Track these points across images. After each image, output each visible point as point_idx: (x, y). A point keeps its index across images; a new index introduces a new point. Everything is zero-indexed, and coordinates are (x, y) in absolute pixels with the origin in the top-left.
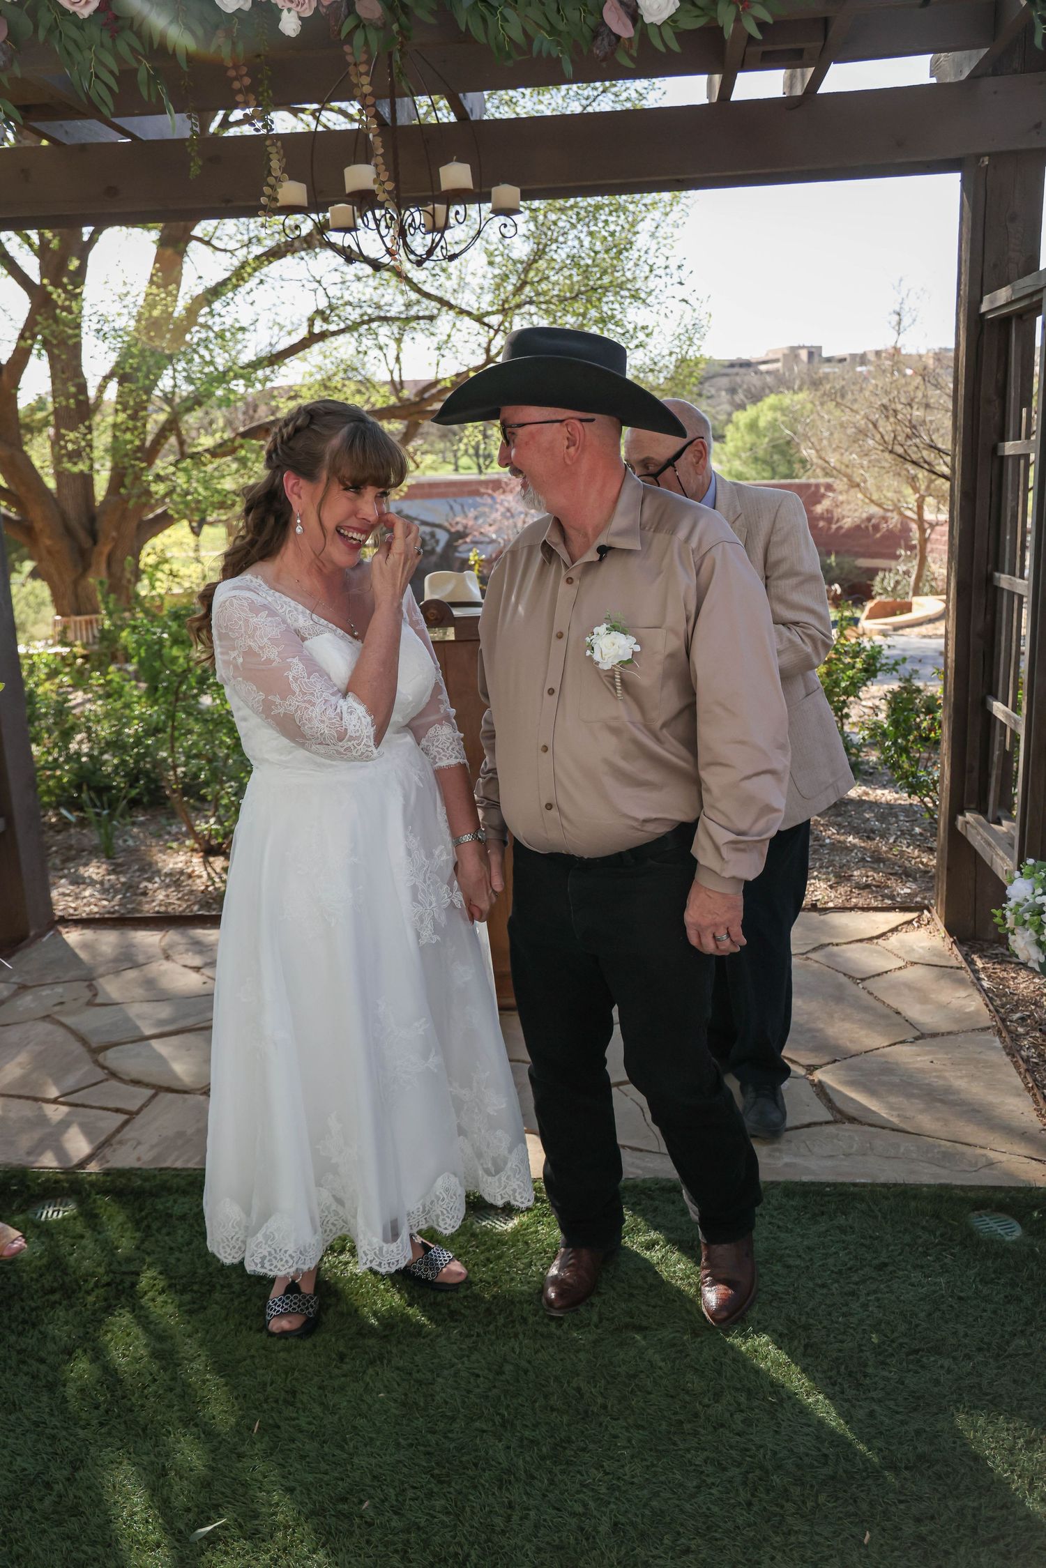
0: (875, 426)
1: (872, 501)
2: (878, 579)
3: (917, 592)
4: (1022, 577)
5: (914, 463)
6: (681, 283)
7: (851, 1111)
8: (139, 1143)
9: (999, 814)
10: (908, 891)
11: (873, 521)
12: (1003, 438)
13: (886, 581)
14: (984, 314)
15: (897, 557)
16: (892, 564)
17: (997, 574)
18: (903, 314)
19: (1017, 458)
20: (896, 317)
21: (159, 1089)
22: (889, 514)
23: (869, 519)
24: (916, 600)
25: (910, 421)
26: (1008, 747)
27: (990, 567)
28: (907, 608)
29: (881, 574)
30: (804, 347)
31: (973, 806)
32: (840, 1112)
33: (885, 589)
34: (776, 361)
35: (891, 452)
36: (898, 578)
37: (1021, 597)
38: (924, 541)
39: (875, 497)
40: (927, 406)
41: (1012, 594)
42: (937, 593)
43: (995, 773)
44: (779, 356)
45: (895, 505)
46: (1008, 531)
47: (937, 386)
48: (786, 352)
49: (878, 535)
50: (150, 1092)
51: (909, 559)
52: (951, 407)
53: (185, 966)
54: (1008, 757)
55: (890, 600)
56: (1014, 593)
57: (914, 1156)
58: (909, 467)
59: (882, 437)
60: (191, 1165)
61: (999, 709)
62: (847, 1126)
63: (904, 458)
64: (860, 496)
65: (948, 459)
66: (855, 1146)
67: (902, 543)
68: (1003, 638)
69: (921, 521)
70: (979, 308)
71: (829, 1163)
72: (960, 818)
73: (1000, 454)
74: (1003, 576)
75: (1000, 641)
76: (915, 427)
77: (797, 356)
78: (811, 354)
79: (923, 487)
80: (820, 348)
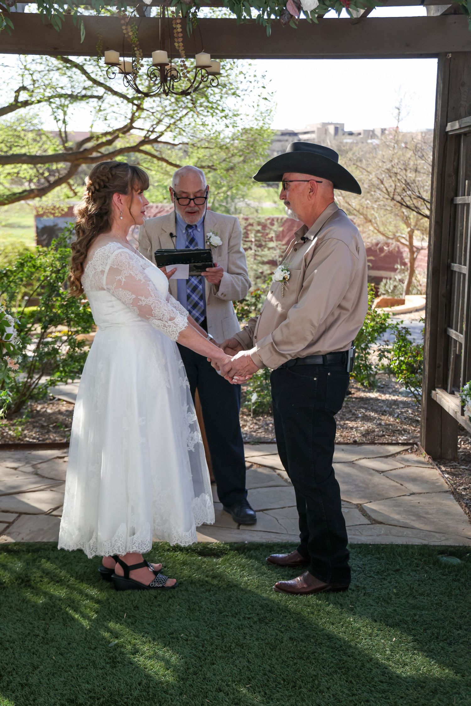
0: (382, 182)
1: (379, 232)
2: (382, 284)
3: (408, 292)
4: (465, 265)
5: (408, 207)
6: (264, 87)
7: (380, 519)
8: (20, 533)
9: (453, 389)
10: (406, 438)
11: (379, 246)
12: (456, 195)
13: (387, 287)
14: (448, 132)
15: (395, 270)
16: (392, 274)
17: (453, 264)
18: (401, 109)
19: (463, 205)
20: (397, 111)
21: (20, 514)
22: (390, 241)
23: (377, 244)
24: (408, 298)
25: (406, 181)
26: (457, 353)
27: (449, 260)
28: (402, 302)
29: (384, 281)
30: (332, 124)
31: (440, 386)
32: (374, 520)
33: (387, 291)
34: (313, 132)
35: (393, 199)
36: (396, 283)
37: (464, 275)
38: (413, 260)
39: (381, 229)
40: (416, 171)
41: (460, 273)
42: (421, 294)
43: (451, 367)
44: (315, 129)
45: (394, 235)
46: (458, 242)
47: (422, 157)
48: (319, 126)
49: (382, 255)
50: (17, 515)
51: (403, 271)
52: (431, 170)
53: (8, 467)
54: (458, 357)
55: (390, 297)
56: (461, 273)
57: (411, 536)
58: (404, 210)
59: (387, 190)
60: (51, 540)
61: (453, 333)
62: (378, 525)
63: (402, 204)
64: (371, 228)
65: (429, 206)
66: (382, 532)
67: (399, 261)
68: (456, 297)
69: (411, 246)
70: (445, 129)
71: (370, 538)
72: (433, 392)
73: (455, 203)
74: (456, 265)
75: (454, 298)
76: (408, 184)
77: (326, 131)
78: (336, 129)
79: (413, 224)
80: (343, 125)
